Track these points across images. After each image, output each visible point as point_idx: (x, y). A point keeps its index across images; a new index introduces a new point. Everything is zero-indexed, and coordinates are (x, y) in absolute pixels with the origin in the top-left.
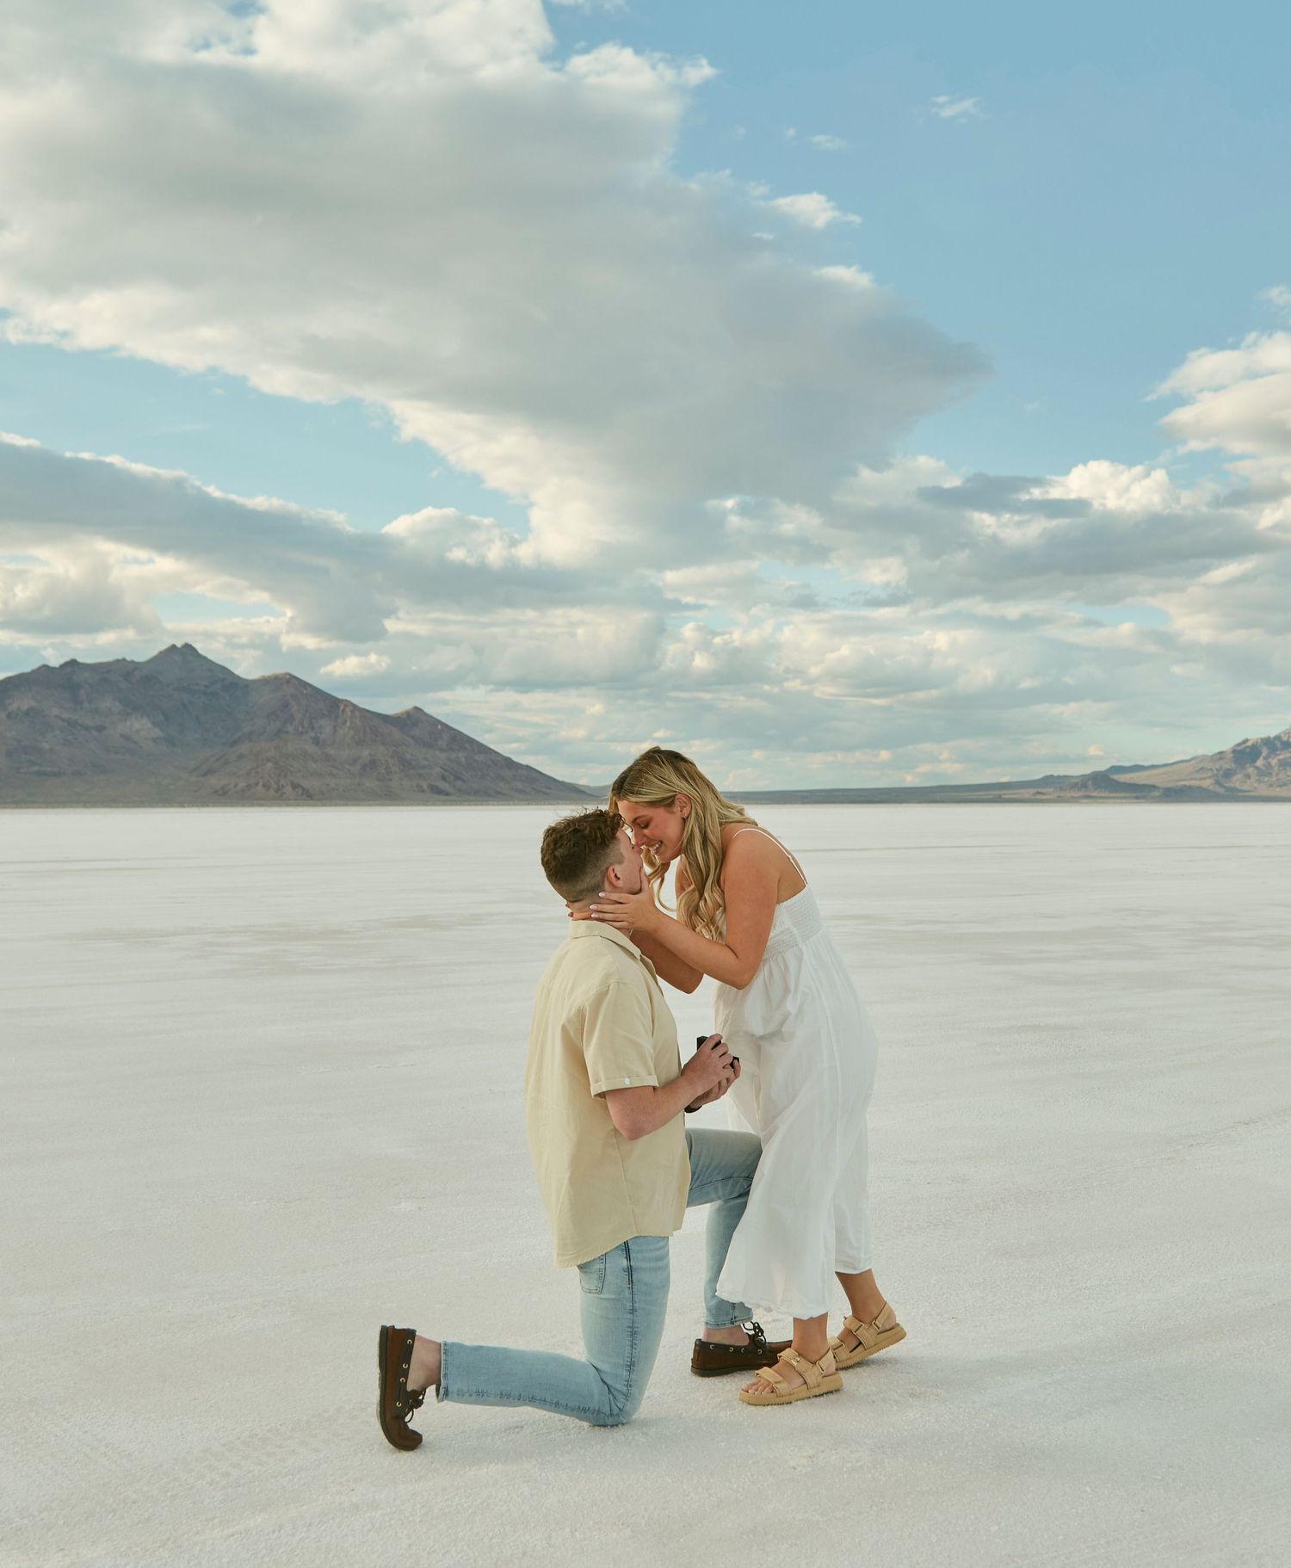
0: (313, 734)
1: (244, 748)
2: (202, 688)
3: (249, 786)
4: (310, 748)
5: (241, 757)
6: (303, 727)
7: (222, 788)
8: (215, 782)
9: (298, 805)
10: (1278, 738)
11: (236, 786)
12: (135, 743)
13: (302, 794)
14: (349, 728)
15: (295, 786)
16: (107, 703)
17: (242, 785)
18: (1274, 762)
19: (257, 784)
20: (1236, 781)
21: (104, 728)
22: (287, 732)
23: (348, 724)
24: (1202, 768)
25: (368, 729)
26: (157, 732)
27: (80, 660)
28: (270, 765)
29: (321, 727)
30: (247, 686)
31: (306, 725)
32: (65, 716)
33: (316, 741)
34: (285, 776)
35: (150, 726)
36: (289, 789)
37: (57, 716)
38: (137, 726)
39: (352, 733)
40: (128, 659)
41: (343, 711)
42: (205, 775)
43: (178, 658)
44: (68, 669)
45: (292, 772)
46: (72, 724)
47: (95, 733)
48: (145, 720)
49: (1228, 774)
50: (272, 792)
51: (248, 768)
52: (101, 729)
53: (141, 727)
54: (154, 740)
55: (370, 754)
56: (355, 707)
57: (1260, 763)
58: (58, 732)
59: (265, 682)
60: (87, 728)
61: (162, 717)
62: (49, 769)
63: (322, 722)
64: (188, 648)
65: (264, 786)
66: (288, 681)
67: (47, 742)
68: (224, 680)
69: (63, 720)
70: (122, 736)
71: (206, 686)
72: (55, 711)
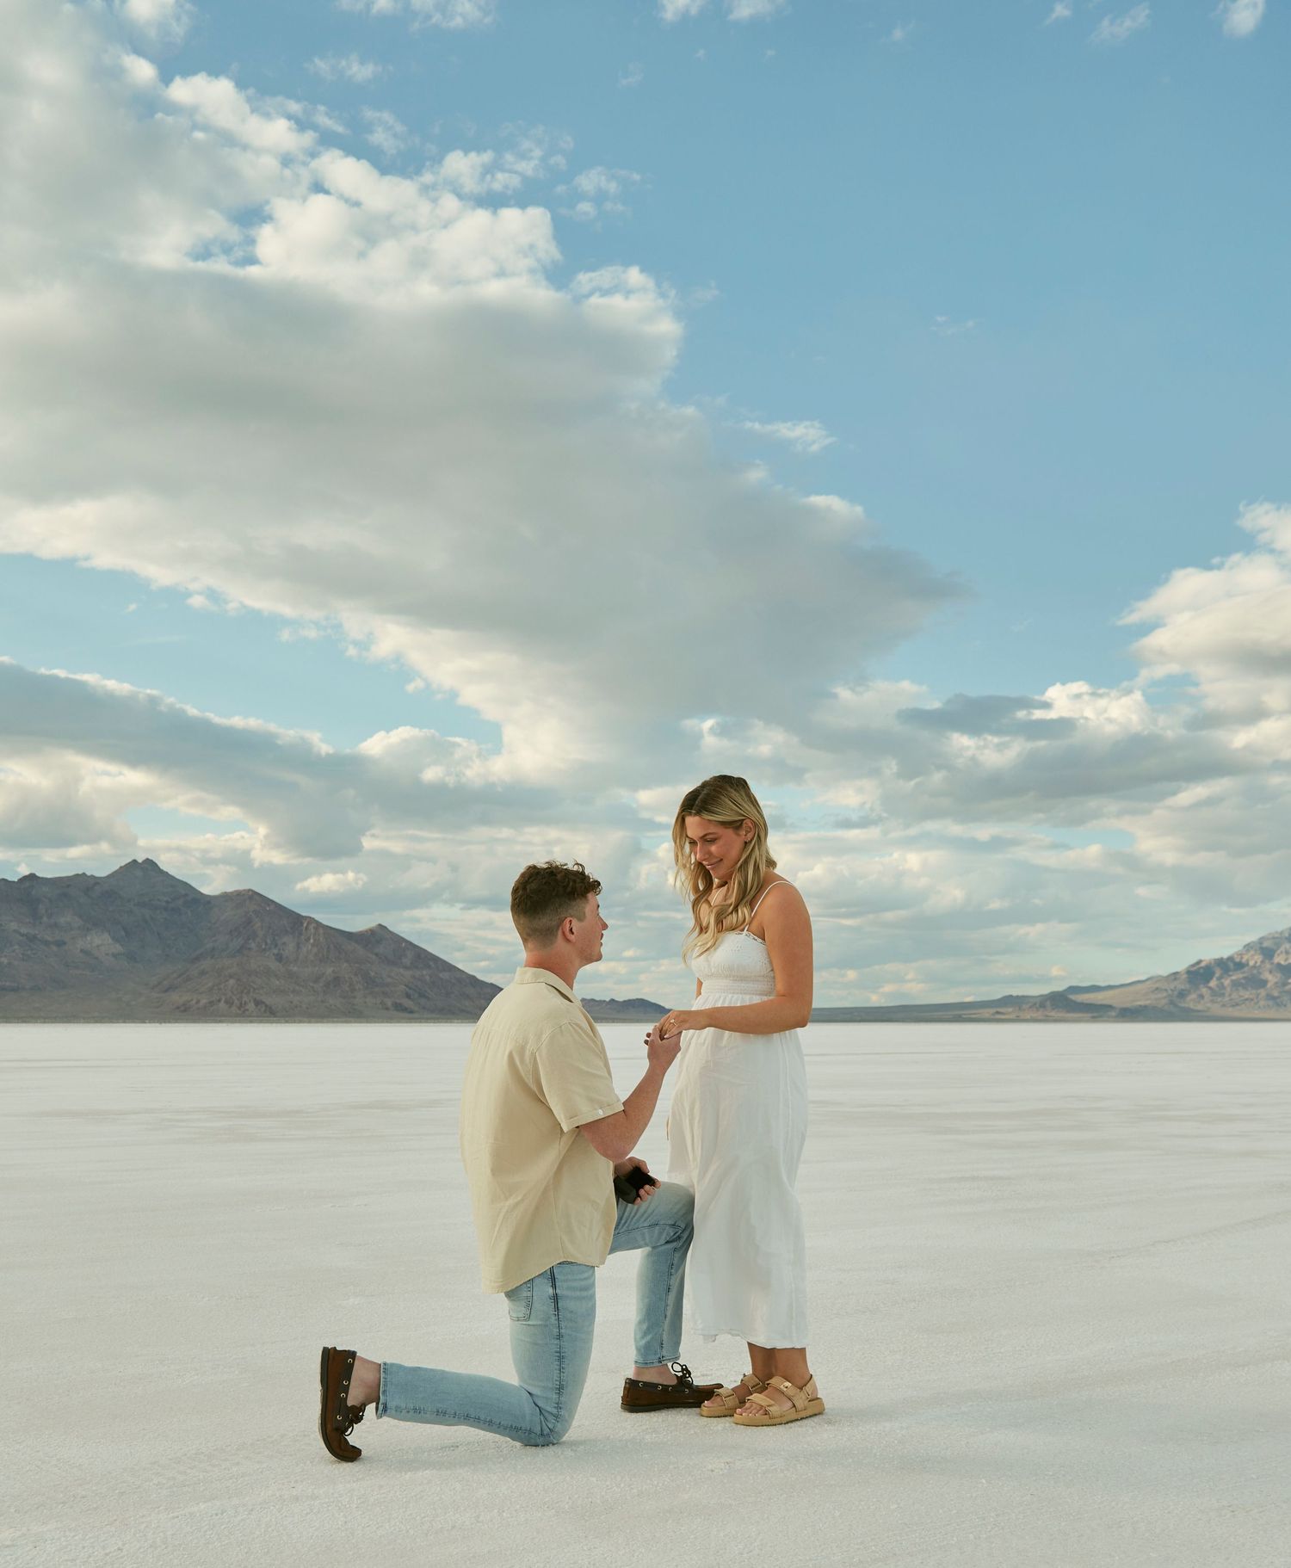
0: (276, 951)
1: (206, 964)
2: (164, 904)
3: (212, 1003)
4: (274, 965)
5: (203, 973)
6: (266, 944)
7: (184, 1005)
8: (176, 998)
9: (261, 1022)
10: (1230, 959)
11: (198, 1002)
12: (97, 958)
13: (265, 1011)
14: (313, 945)
15: (258, 1003)
16: (66, 918)
17: (204, 1001)
18: (1227, 982)
19: (219, 1001)
20: (1190, 1002)
21: (65, 943)
22: (250, 949)
23: (312, 941)
24: (1157, 989)
25: (332, 946)
26: (118, 948)
27: (38, 874)
28: (232, 982)
29: (284, 944)
30: (209, 902)
31: (269, 941)
32: (23, 930)
33: (279, 958)
34: (248, 992)
35: (110, 940)
36: (251, 1006)
37: (15, 931)
38: (97, 941)
39: (315, 950)
40: (88, 874)
41: (306, 928)
42: (166, 991)
43: (139, 873)
44: (27, 884)
45: (254, 989)
46: (32, 939)
47: (54, 948)
48: (106, 936)
49: (1182, 994)
50: (234, 1009)
51: (210, 984)
52: (60, 944)
53: (101, 943)
54: (115, 956)
55: (333, 971)
56: (319, 924)
57: (1213, 983)
58: (16, 947)
59: (226, 897)
60: (47, 943)
61: (123, 933)
62: (8, 984)
63: (285, 939)
64: (150, 865)
65: (226, 1002)
66: (251, 898)
67: (5, 956)
68: (186, 895)
69: (22, 935)
70: (82, 951)
71: (167, 902)
72: (14, 926)
